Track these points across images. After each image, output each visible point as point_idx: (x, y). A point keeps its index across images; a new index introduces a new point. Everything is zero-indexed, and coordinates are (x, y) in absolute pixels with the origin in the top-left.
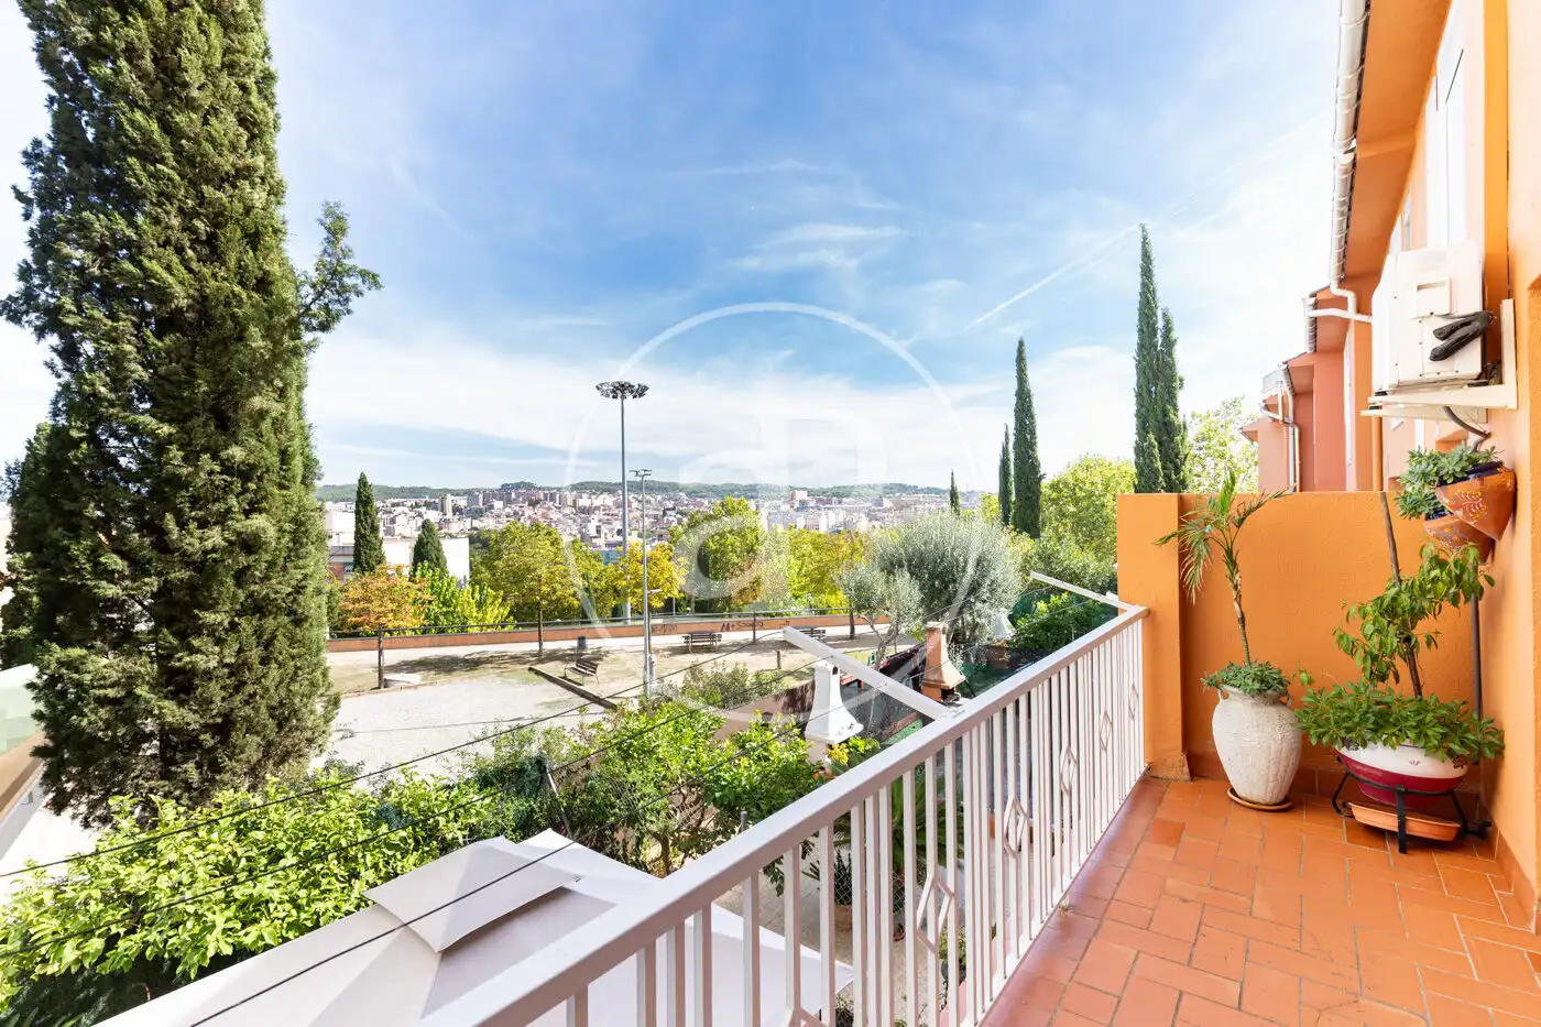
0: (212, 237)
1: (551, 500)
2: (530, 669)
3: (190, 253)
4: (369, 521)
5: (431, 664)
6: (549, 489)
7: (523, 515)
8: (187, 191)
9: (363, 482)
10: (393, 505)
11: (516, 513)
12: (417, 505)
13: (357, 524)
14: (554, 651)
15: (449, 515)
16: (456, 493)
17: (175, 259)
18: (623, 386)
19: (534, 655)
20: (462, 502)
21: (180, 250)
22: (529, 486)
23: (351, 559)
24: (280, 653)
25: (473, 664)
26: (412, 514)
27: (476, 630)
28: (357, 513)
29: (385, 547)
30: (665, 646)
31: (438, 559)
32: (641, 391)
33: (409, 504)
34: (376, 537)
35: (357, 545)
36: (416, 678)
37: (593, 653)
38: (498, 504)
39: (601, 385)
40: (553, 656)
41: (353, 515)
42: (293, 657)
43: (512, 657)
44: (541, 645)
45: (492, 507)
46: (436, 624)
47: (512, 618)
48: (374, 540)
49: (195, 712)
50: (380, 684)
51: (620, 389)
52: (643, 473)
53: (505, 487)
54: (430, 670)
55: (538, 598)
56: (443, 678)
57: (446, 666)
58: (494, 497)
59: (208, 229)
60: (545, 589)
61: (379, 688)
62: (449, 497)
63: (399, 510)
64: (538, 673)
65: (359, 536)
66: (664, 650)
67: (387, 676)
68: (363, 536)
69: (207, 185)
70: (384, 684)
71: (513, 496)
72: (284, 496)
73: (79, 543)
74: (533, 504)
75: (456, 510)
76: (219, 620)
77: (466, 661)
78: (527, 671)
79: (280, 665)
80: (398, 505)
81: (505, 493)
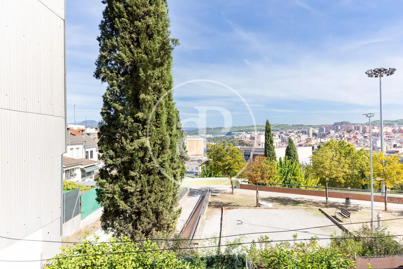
0: (138, 38)
1: (358, 130)
2: (320, 210)
3: (132, 46)
4: (270, 139)
5: (280, 200)
6: (357, 124)
7: (344, 136)
8: (130, 25)
9: (267, 123)
10: (290, 132)
11: (340, 136)
12: (298, 132)
13: (265, 140)
14: (334, 203)
15: (311, 136)
16: (314, 127)
17: (127, 49)
18: (380, 70)
19: (323, 203)
20: (317, 131)
21: (129, 46)
22: (347, 123)
23: (263, 153)
24: (155, 189)
25: (296, 203)
26: (296, 136)
27: (303, 188)
28: (266, 135)
29: (275, 149)
30: (397, 210)
31: (295, 155)
32: (391, 72)
33: (295, 132)
34: (272, 145)
35: (266, 148)
36: (270, 205)
37: (353, 207)
38: (332, 132)
39: (368, 71)
40: (333, 205)
41: (264, 136)
42: (161, 192)
43: (314, 203)
44: (327, 199)
45: (329, 133)
46: (289, 183)
47: (321, 184)
48: (271, 147)
49: (129, 206)
50: (257, 205)
51: (378, 73)
52: (370, 115)
53: (335, 124)
54: (279, 202)
55: (324, 176)
56: (283, 206)
57: (285, 202)
58: (331, 128)
59: (136, 36)
60: (327, 172)
61: (257, 206)
62: (311, 129)
63: (292, 134)
64: (322, 212)
65: (266, 145)
66: (396, 212)
67: (260, 202)
68: (268, 145)
69: (136, 21)
70: (258, 205)
71: (339, 128)
72: (158, 130)
73: (104, 146)
74: (349, 132)
75: (314, 134)
76: (135, 175)
77: (294, 201)
78: (318, 210)
79: (156, 194)
80: (291, 132)
81: (335, 127)
